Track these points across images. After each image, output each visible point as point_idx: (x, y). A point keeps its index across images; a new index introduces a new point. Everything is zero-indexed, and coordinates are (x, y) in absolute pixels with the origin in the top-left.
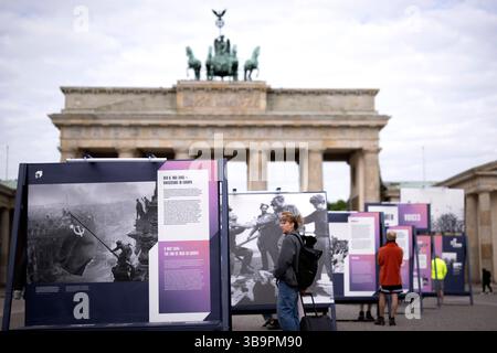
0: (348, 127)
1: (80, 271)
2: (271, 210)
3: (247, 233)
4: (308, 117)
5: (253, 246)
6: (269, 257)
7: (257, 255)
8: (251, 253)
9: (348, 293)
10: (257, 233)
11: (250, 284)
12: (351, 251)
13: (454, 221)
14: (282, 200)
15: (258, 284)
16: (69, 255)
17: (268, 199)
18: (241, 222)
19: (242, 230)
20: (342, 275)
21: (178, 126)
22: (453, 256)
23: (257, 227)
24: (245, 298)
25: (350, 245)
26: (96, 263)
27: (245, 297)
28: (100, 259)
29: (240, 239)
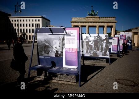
0: (111, 23)
1: (48, 54)
4: (105, 21)
6: (96, 47)
7: (93, 47)
8: (92, 46)
9: (112, 52)
11: (92, 52)
12: (112, 44)
13: (130, 38)
15: (93, 52)
16: (46, 50)
17: (96, 35)
19: (90, 41)
20: (111, 48)
21: (86, 23)
22: (129, 43)
23: (93, 41)
24: (91, 55)
25: (112, 43)
26: (51, 52)
28: (52, 51)
29: (90, 43)
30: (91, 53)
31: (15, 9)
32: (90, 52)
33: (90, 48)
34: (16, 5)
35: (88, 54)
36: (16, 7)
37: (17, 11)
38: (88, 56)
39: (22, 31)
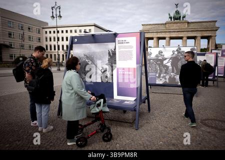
2: (176, 53)
3: (167, 60)
5: (169, 65)
6: (175, 68)
7: (170, 68)
10: (171, 60)
11: (167, 77)
14: (180, 49)
15: (170, 77)
17: (175, 49)
18: (166, 56)
19: (166, 59)
23: (171, 58)
27: (165, 82)
29: (165, 62)
30: (166, 79)
31: (53, 12)
32: (164, 77)
33: (164, 71)
34: (54, 7)
35: (161, 80)
36: (54, 9)
37: (55, 16)
38: (161, 83)
39: (65, 48)
